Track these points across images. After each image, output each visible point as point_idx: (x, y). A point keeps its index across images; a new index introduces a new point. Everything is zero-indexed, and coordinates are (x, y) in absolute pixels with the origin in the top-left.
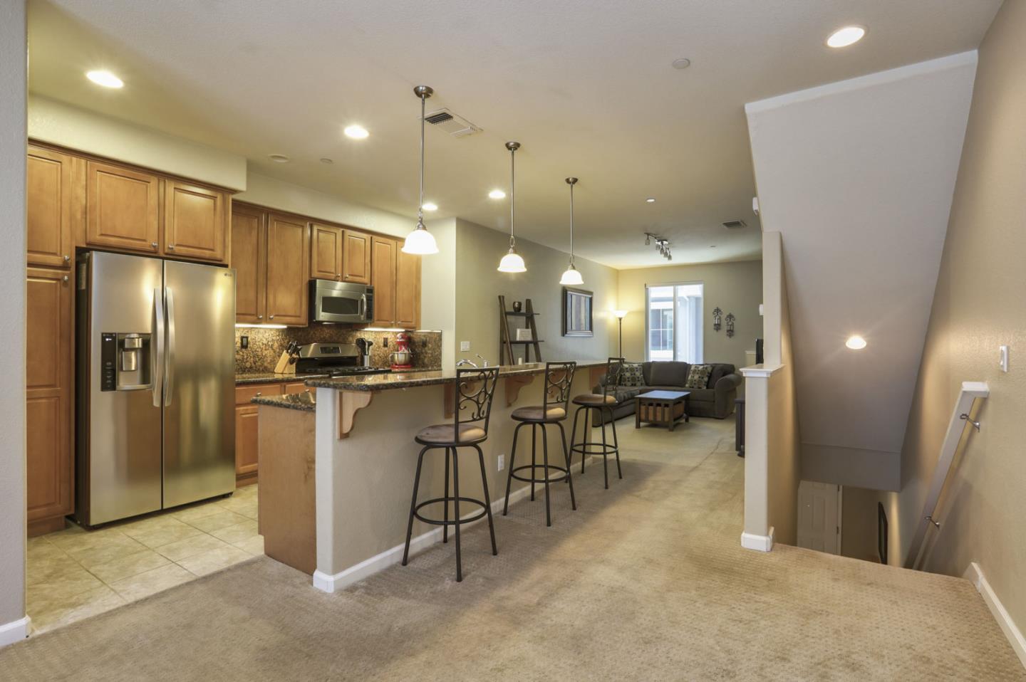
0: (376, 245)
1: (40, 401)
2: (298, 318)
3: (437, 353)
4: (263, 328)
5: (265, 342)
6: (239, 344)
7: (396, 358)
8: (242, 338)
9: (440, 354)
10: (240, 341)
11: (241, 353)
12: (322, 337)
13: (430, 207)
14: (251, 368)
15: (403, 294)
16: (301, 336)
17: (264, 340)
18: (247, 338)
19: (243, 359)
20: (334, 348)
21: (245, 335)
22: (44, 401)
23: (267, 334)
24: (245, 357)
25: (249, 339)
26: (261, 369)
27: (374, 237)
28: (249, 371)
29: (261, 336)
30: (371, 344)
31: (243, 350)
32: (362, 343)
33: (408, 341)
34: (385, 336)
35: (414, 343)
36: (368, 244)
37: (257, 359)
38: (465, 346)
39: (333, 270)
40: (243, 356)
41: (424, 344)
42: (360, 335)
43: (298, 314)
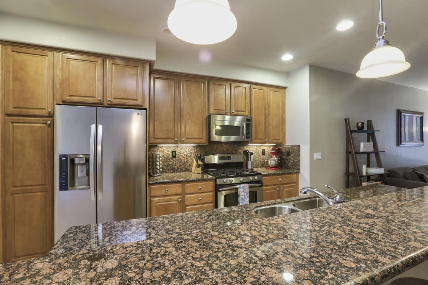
0: (253, 91)
1: (37, 194)
2: (200, 140)
3: (296, 161)
4: (185, 146)
5: (186, 154)
6: (171, 156)
7: (269, 163)
8: (172, 152)
9: (299, 161)
10: (171, 154)
11: (172, 161)
12: (221, 150)
13: (287, 57)
14: (178, 169)
15: (273, 121)
16: (208, 150)
17: (186, 152)
18: (175, 151)
19: (173, 164)
20: (228, 157)
21: (175, 150)
22: (39, 194)
23: (187, 149)
24: (174, 163)
25: (177, 152)
26: (184, 169)
27: (253, 86)
28: (177, 171)
29: (183, 150)
30: (252, 154)
31: (173, 159)
32: (246, 153)
33: (278, 151)
34: (263, 148)
35: (282, 152)
36: (248, 90)
37: (182, 164)
38: (317, 156)
39: (224, 108)
40: (173, 162)
41: (288, 154)
42: (246, 148)
43: (200, 137)
